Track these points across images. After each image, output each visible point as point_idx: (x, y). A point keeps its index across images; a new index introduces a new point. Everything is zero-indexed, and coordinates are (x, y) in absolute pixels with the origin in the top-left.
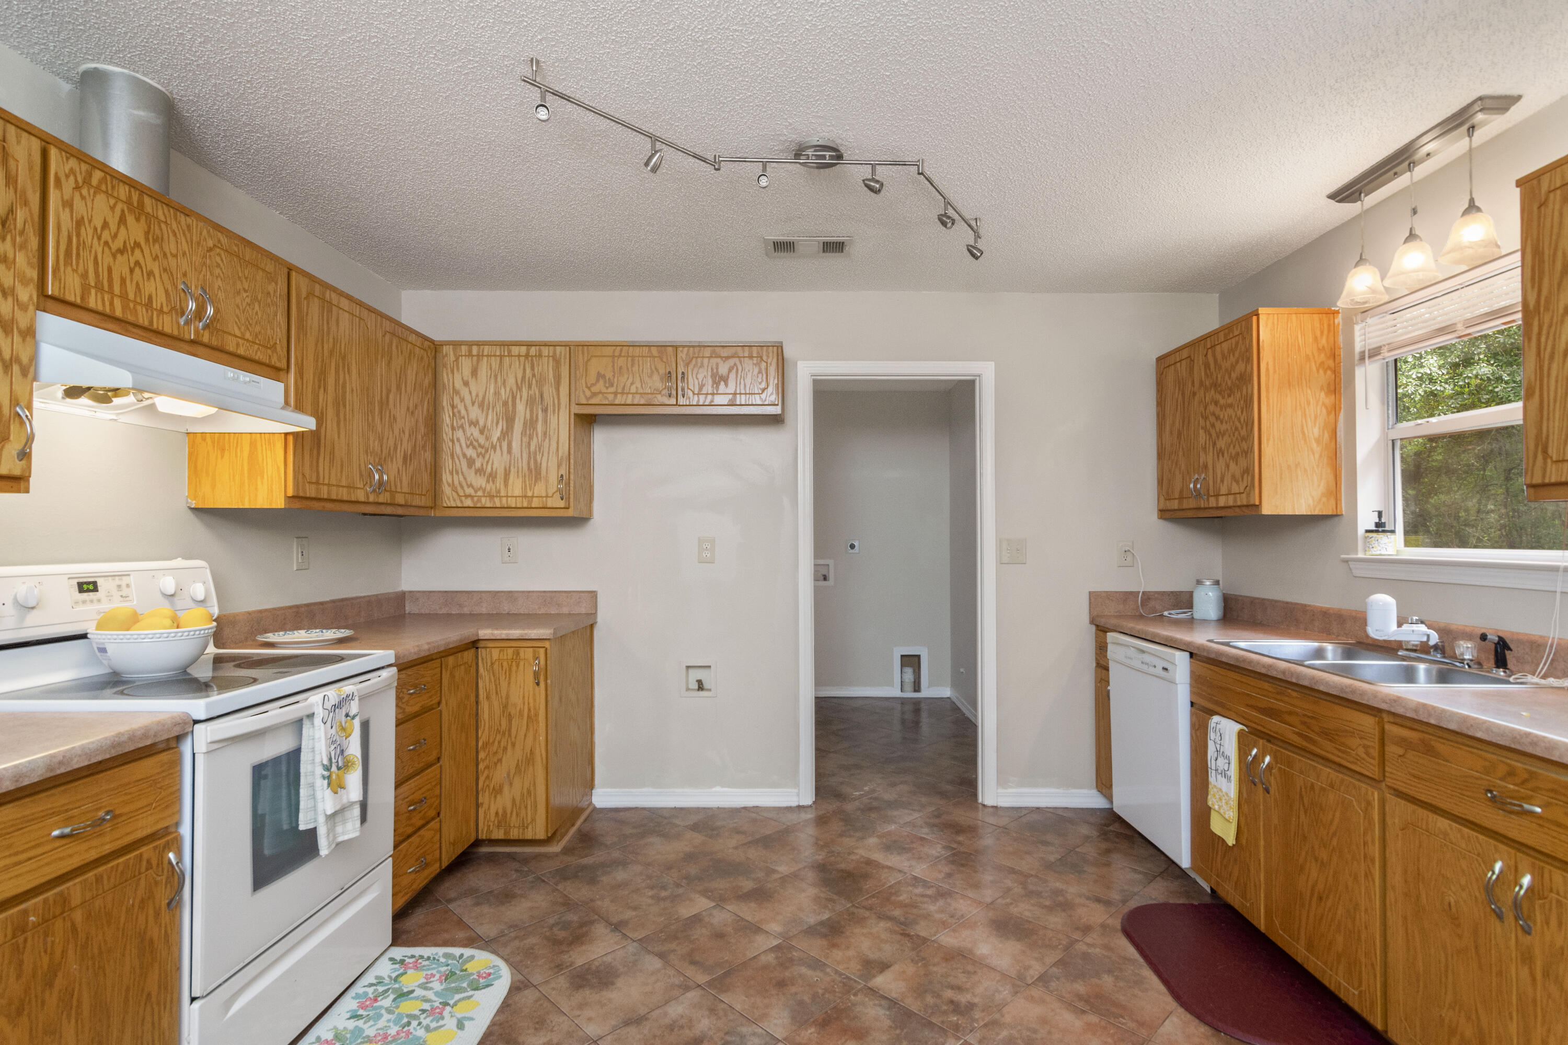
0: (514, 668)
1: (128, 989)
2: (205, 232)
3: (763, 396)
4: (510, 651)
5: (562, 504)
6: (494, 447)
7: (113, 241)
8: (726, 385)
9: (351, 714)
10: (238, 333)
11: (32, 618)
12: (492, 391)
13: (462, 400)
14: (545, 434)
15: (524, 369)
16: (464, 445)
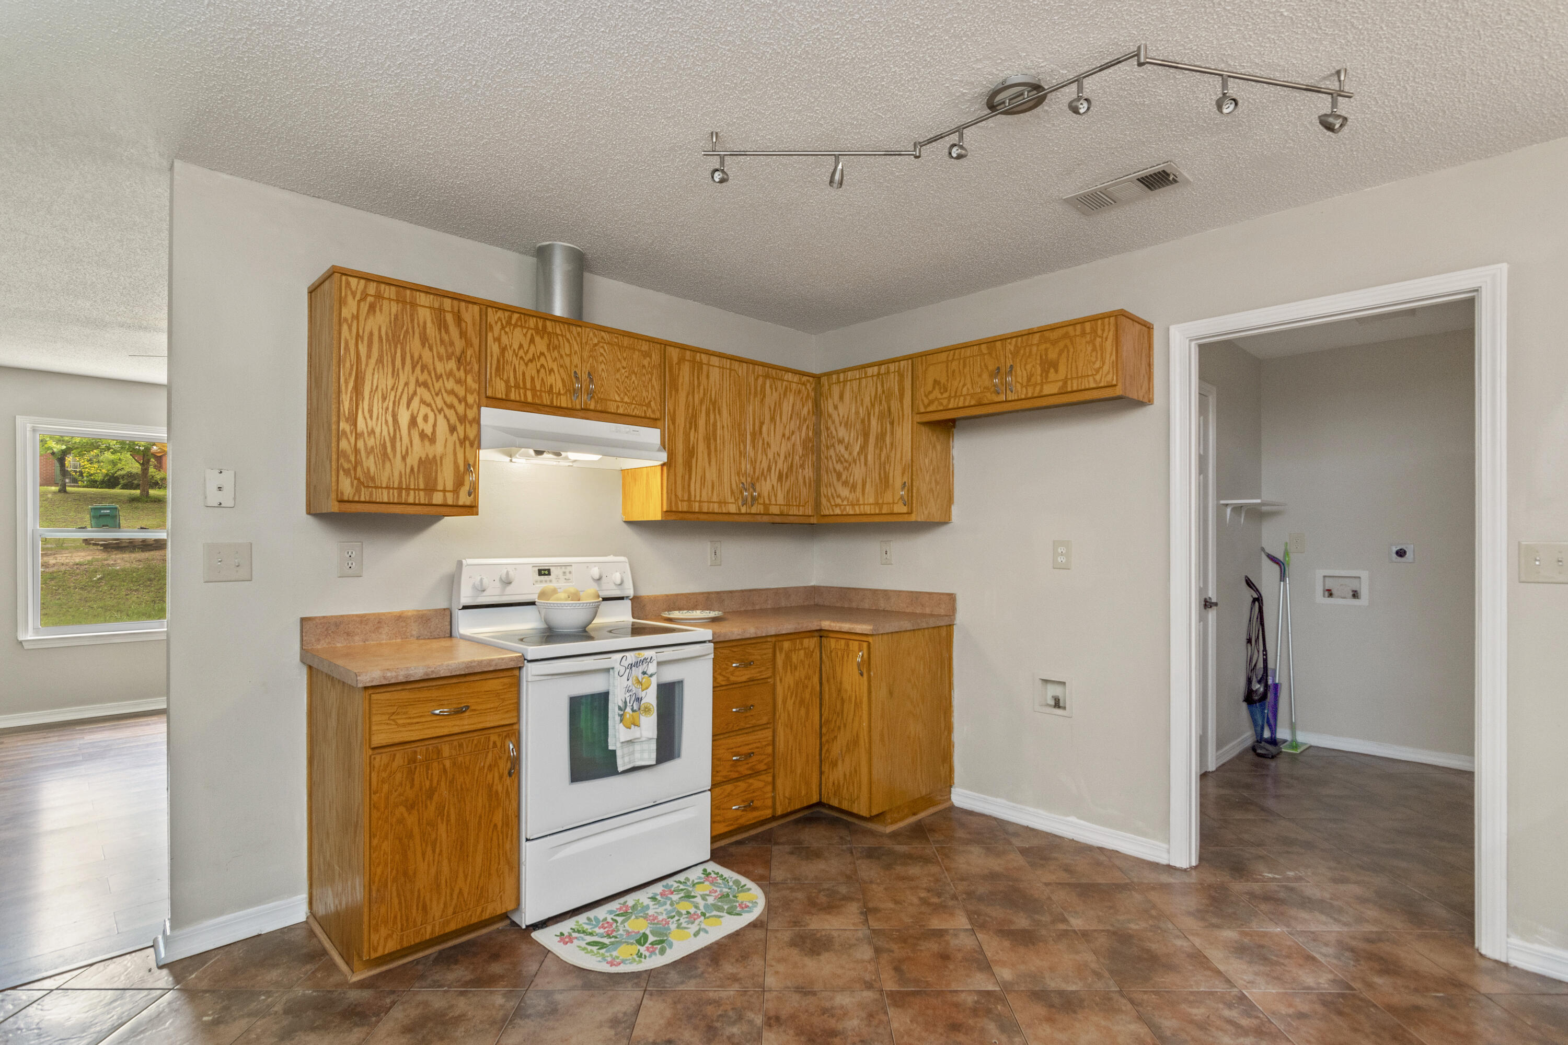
0: (845, 658)
1: (480, 817)
2: (591, 334)
3: (1098, 377)
4: (843, 642)
5: (904, 509)
6: (855, 461)
7: (526, 355)
8: (1056, 371)
9: (649, 672)
10: (618, 398)
11: (509, 589)
12: (853, 411)
13: (833, 422)
14: (892, 444)
15: (877, 388)
16: (835, 462)
